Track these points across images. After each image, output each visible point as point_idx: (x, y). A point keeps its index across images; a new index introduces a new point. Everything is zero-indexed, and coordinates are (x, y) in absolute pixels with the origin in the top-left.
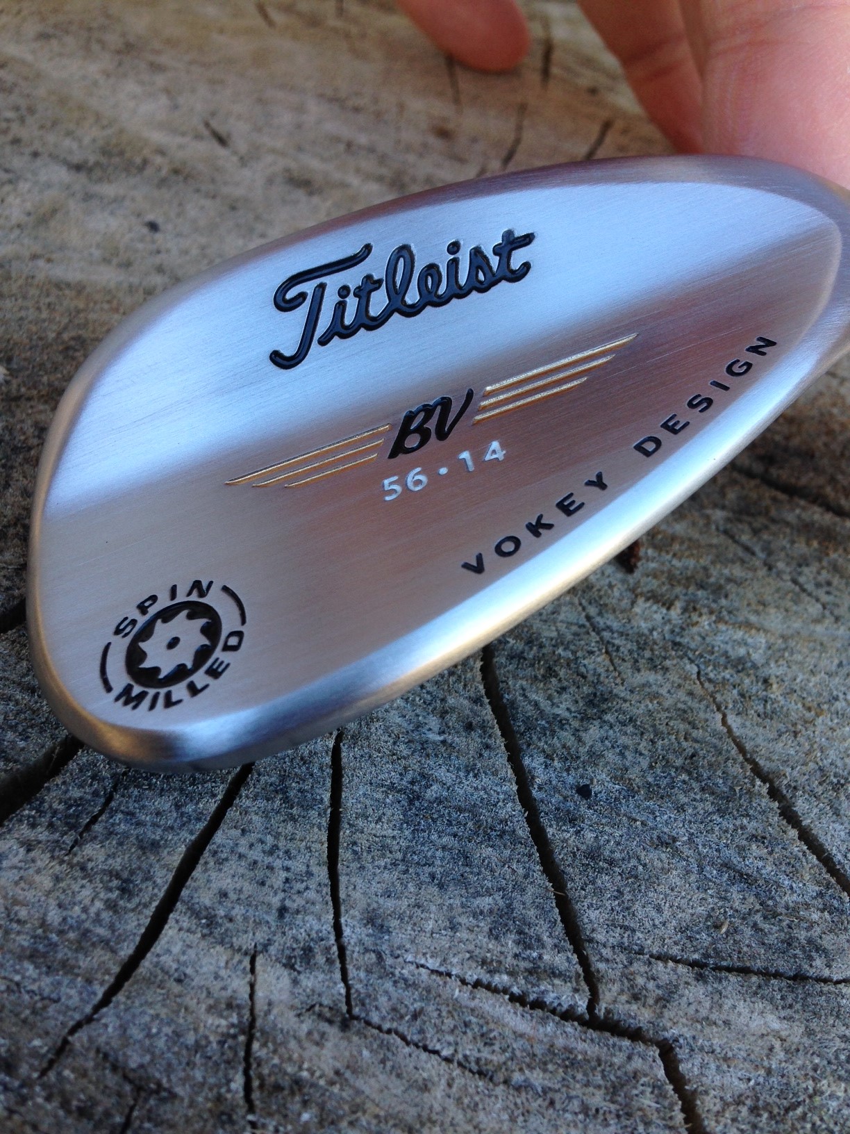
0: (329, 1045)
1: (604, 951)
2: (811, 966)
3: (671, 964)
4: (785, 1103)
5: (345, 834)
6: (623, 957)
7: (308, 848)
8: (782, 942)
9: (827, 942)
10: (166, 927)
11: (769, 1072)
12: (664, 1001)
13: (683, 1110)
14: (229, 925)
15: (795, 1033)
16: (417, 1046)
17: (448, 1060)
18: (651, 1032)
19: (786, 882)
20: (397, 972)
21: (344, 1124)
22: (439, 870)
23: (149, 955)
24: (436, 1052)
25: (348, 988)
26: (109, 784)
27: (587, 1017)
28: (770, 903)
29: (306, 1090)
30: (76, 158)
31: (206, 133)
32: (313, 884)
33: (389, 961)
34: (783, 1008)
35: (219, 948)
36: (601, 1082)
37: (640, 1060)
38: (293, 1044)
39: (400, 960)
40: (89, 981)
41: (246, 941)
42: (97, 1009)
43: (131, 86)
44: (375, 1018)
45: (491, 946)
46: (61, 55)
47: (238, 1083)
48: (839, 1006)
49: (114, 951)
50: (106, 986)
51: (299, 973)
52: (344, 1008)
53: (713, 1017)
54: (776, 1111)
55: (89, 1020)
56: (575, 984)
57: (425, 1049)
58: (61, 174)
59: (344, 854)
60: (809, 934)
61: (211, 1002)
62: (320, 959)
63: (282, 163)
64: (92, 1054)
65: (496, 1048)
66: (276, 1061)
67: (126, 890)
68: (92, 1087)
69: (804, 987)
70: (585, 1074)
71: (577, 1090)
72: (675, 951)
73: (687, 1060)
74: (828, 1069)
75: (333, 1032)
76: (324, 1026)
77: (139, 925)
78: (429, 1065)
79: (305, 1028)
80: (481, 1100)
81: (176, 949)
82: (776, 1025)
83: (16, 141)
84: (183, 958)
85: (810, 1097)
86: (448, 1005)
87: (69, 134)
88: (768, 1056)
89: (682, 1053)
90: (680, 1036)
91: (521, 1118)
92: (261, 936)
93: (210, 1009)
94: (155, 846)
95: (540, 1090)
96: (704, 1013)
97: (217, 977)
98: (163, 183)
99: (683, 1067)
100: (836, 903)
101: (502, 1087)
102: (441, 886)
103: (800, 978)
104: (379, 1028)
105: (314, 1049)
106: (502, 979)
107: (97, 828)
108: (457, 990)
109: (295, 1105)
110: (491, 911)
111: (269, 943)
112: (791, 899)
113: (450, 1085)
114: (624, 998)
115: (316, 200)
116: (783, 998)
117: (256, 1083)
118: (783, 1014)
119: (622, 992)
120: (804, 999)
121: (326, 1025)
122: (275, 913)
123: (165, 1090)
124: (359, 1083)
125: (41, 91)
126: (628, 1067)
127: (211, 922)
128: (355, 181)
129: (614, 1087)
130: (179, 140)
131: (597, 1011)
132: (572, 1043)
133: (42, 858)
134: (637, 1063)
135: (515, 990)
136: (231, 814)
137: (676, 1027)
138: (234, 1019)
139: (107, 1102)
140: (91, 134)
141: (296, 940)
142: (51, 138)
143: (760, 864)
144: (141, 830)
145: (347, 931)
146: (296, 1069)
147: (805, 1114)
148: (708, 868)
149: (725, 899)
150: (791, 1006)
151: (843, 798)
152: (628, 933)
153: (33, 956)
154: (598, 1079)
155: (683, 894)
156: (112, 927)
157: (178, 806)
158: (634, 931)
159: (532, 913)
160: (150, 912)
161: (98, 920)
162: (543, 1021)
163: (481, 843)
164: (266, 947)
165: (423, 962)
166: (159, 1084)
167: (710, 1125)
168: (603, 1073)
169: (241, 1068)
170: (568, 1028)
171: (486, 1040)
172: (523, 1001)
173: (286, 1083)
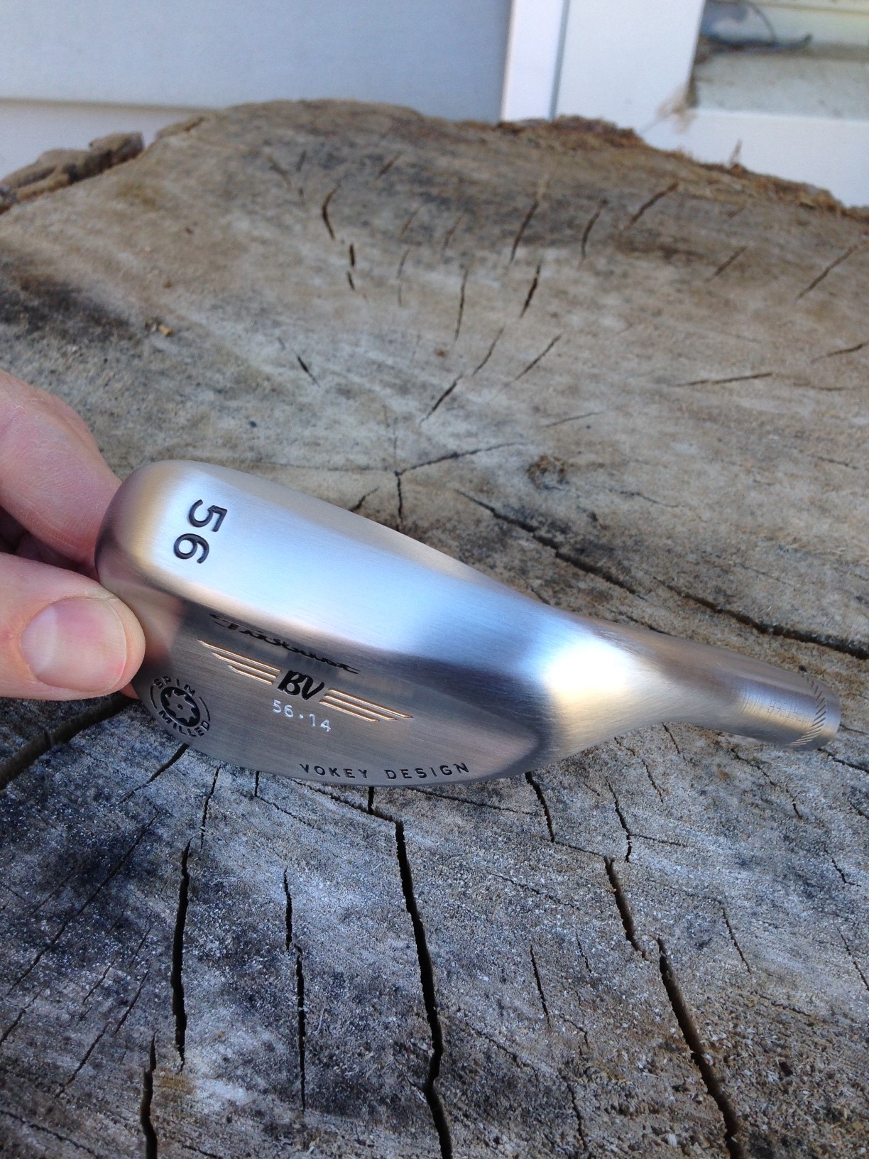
0: (242, 804)
2: (490, 800)
3: (415, 791)
4: (451, 854)
9: (503, 792)
10: (183, 755)
11: (447, 840)
12: (404, 805)
13: (398, 848)
14: (211, 756)
15: (469, 827)
16: (282, 810)
17: (294, 817)
18: (394, 817)
21: (241, 834)
23: (173, 764)
24: (290, 813)
25: (257, 785)
27: (367, 809)
29: (227, 820)
30: (219, 386)
31: (298, 364)
34: (466, 816)
35: (204, 764)
37: (385, 827)
38: (227, 802)
40: (147, 771)
41: (217, 763)
42: (148, 782)
43: (259, 337)
44: (266, 798)
46: (223, 319)
47: (200, 814)
48: (498, 819)
49: (159, 761)
50: (153, 774)
51: (237, 777)
52: (253, 793)
53: (429, 814)
54: (445, 856)
55: (145, 786)
56: (363, 794)
57: (285, 812)
58: (210, 396)
60: (495, 787)
61: (196, 783)
62: (247, 772)
63: (337, 380)
64: (143, 798)
65: (318, 814)
66: (217, 807)
68: (139, 809)
69: (482, 809)
70: (356, 829)
71: (349, 835)
73: (408, 830)
74: (479, 843)
75: (246, 800)
76: (243, 798)
77: (172, 753)
78: (285, 817)
79: (234, 797)
80: (305, 833)
81: (186, 763)
82: (460, 822)
83: (189, 377)
84: (187, 767)
85: (466, 854)
86: (300, 796)
87: (219, 371)
88: (449, 833)
89: (405, 827)
90: (408, 820)
91: (321, 842)
92: (223, 762)
93: (195, 786)
95: (333, 833)
96: (423, 812)
97: (200, 775)
98: (264, 398)
99: (405, 833)
101: (316, 830)
103: (483, 805)
104: (267, 802)
105: (235, 805)
106: (329, 789)
108: (306, 791)
109: (222, 825)
111: (226, 764)
113: (292, 826)
114: (385, 802)
115: (351, 402)
116: (468, 812)
117: (208, 816)
118: (465, 818)
119: (385, 799)
120: (480, 814)
123: (169, 813)
124: (252, 820)
125: (207, 345)
126: (378, 829)
127: (203, 754)
128: (377, 388)
129: (368, 836)
130: (281, 370)
131: (372, 807)
132: (354, 816)
133: (136, 724)
134: (383, 828)
135: (335, 794)
137: (406, 816)
138: (204, 790)
139: (144, 815)
140: (231, 370)
142: (209, 374)
146: (225, 811)
147: (459, 859)
150: (471, 816)
153: (126, 760)
154: (361, 832)
156: (161, 752)
160: (177, 748)
161: (155, 749)
162: (343, 807)
164: (225, 766)
166: (167, 811)
167: (409, 857)
168: (364, 830)
169: (203, 809)
170: (355, 811)
171: (314, 811)
172: (337, 799)
173: (220, 816)
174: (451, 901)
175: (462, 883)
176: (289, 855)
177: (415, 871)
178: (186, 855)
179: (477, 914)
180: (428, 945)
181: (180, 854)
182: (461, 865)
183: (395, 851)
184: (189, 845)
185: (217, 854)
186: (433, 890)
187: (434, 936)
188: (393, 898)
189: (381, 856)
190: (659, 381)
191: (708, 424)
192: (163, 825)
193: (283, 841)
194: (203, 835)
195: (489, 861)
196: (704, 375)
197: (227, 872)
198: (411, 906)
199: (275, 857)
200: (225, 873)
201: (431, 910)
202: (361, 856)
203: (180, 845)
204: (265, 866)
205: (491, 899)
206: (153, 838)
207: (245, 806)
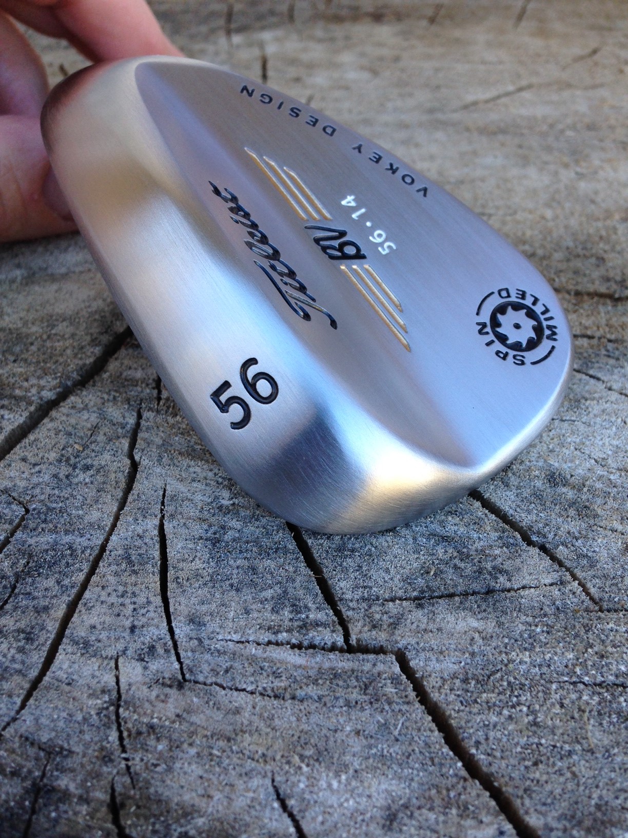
0: (171, 700)
1: (351, 604)
2: (497, 583)
3: (398, 602)
4: (487, 672)
5: (171, 574)
6: (364, 605)
7: (147, 588)
8: (475, 572)
9: (507, 566)
10: (58, 654)
11: (473, 654)
12: (394, 626)
13: (414, 689)
14: (99, 644)
15: (490, 626)
16: (231, 689)
17: (252, 693)
18: (389, 647)
19: (475, 535)
20: (212, 647)
21: (185, 746)
22: (235, 581)
23: (48, 673)
24: (244, 690)
25: (181, 663)
26: (12, 580)
27: (345, 647)
28: (465, 550)
29: (157, 731)
32: (151, 608)
33: (206, 642)
34: (479, 613)
35: (94, 659)
36: (356, 684)
37: (382, 665)
39: (215, 640)
40: (10, 696)
41: (111, 652)
42: (18, 712)
44: (201, 678)
45: (273, 618)
47: (113, 736)
48: (520, 604)
49: (24, 676)
50: (22, 697)
51: (147, 662)
52: (180, 677)
53: (431, 626)
54: (481, 678)
55: (14, 720)
56: (332, 628)
57: (237, 689)
59: (171, 586)
60: (493, 564)
61: (91, 691)
62: (160, 651)
64: (17, 739)
65: (284, 678)
66: (136, 717)
67: (29, 639)
68: (19, 759)
69: (493, 597)
70: (345, 681)
71: (340, 692)
72: (400, 593)
73: (415, 659)
74: (516, 645)
75: (173, 692)
76: (167, 690)
77: (40, 657)
78: (240, 699)
79: (154, 694)
80: (276, 712)
81: (65, 666)
82: (474, 623)
84: (70, 671)
85: (506, 665)
86: (248, 660)
88: (471, 645)
89: (409, 655)
90: (408, 644)
91: (305, 717)
92: (120, 646)
93: (90, 696)
94: (46, 609)
95: (316, 698)
96: (423, 626)
97: (93, 677)
99: (412, 664)
100: (511, 541)
101: (290, 701)
102: (237, 590)
103: (490, 592)
104: (205, 684)
105: (161, 705)
106: (282, 637)
107: (8, 607)
108: (254, 649)
109: (152, 742)
110: (273, 598)
111: (126, 649)
112: (479, 545)
113: (254, 708)
114: (366, 629)
116: (478, 607)
117: (125, 734)
118: (479, 617)
119: (365, 625)
120: (494, 605)
121: (168, 689)
122: (128, 631)
123: (66, 750)
124: (194, 718)
126: (374, 671)
127: (87, 644)
129: (366, 685)
131: (351, 642)
132: (335, 664)
134: (380, 667)
135: (294, 641)
136: (94, 578)
137: (404, 639)
138: (106, 698)
139: (30, 765)
141: (144, 644)
143: (456, 528)
144: (36, 602)
145: (177, 631)
146: (149, 719)
147: (502, 676)
148: (420, 539)
149: (433, 554)
150: (485, 611)
151: (510, 475)
152: (367, 590)
154: (354, 682)
155: (403, 558)
156: (23, 663)
157: (58, 582)
158: (371, 588)
159: (301, 592)
160: (46, 648)
161: (13, 660)
162: (313, 656)
163: (263, 558)
164: (124, 652)
165: (229, 638)
166: (62, 748)
167: (435, 696)
168: (357, 678)
169: (114, 727)
170: (331, 656)
171: (276, 675)
172: (299, 647)
173: (144, 729)
174: (523, 741)
175: (525, 709)
176: (270, 753)
177: (454, 714)
178: (115, 807)
179: (567, 747)
180: (527, 819)
181: (104, 809)
182: (509, 683)
183: (412, 695)
184: (113, 790)
185: (160, 790)
186: (492, 734)
187: (527, 802)
188: (441, 765)
189: (397, 708)
190: (431, 111)
191: (500, 137)
192: (63, 770)
193: (251, 735)
194: (128, 768)
195: (540, 666)
196: (470, 98)
197: (188, 813)
198: (472, 768)
199: (250, 764)
200: (185, 815)
201: (503, 764)
202: (369, 718)
203: (101, 795)
204: (240, 784)
205: (573, 718)
206: (55, 797)
207: (175, 702)
